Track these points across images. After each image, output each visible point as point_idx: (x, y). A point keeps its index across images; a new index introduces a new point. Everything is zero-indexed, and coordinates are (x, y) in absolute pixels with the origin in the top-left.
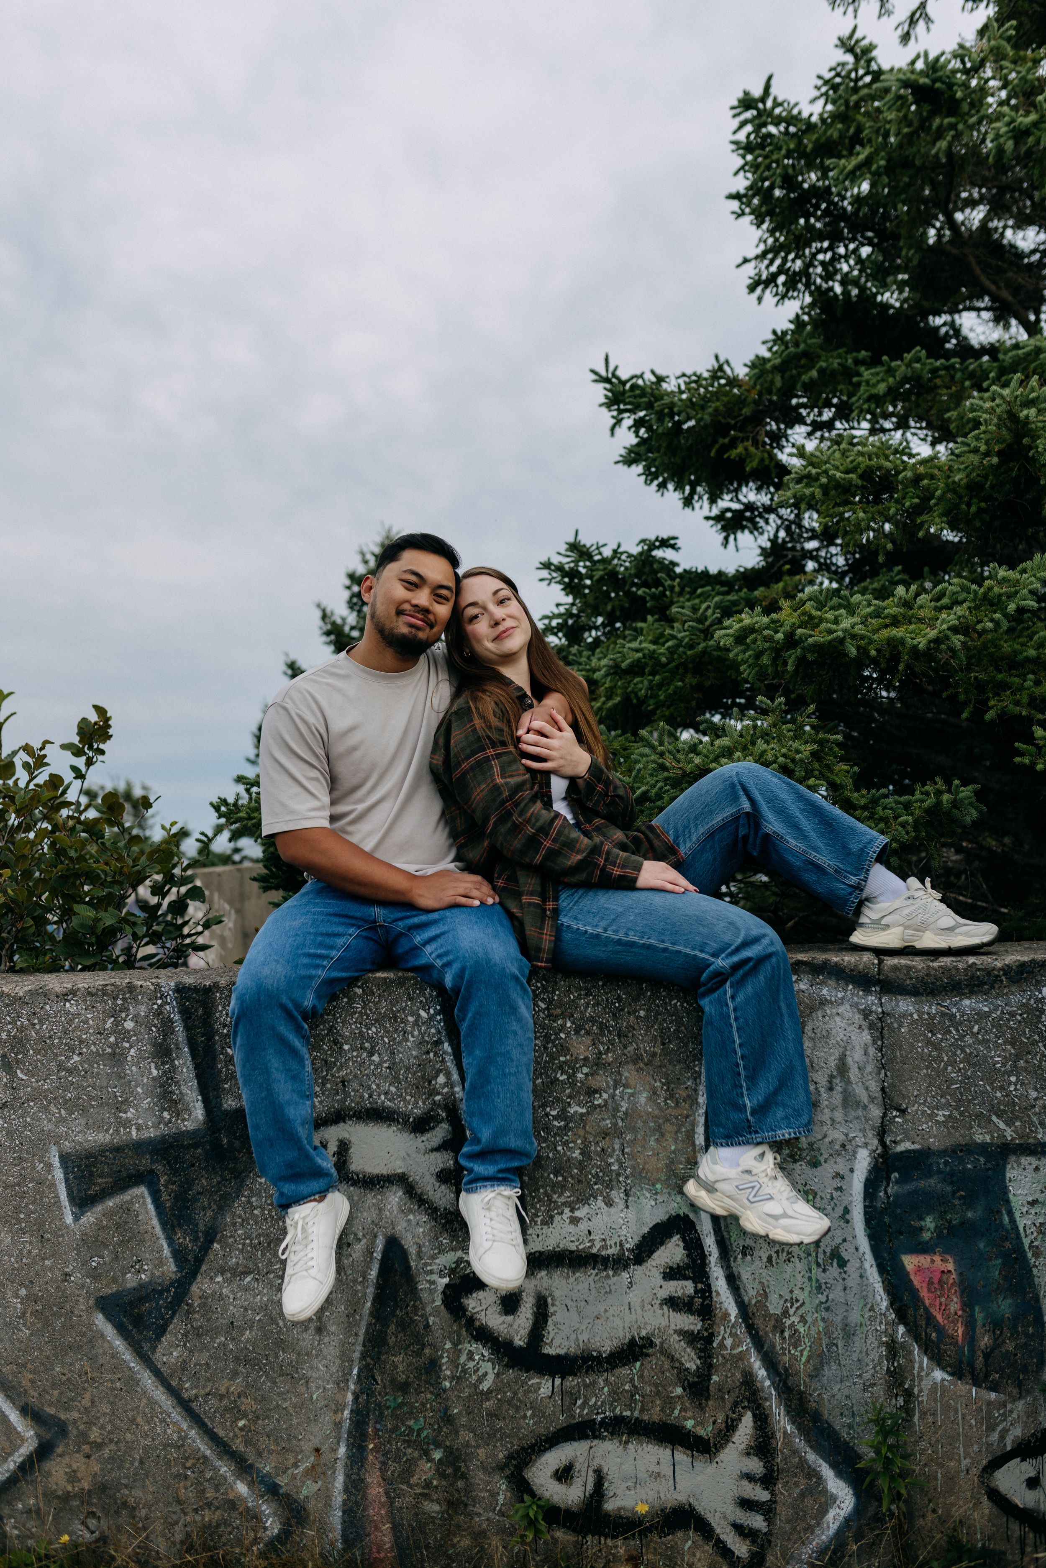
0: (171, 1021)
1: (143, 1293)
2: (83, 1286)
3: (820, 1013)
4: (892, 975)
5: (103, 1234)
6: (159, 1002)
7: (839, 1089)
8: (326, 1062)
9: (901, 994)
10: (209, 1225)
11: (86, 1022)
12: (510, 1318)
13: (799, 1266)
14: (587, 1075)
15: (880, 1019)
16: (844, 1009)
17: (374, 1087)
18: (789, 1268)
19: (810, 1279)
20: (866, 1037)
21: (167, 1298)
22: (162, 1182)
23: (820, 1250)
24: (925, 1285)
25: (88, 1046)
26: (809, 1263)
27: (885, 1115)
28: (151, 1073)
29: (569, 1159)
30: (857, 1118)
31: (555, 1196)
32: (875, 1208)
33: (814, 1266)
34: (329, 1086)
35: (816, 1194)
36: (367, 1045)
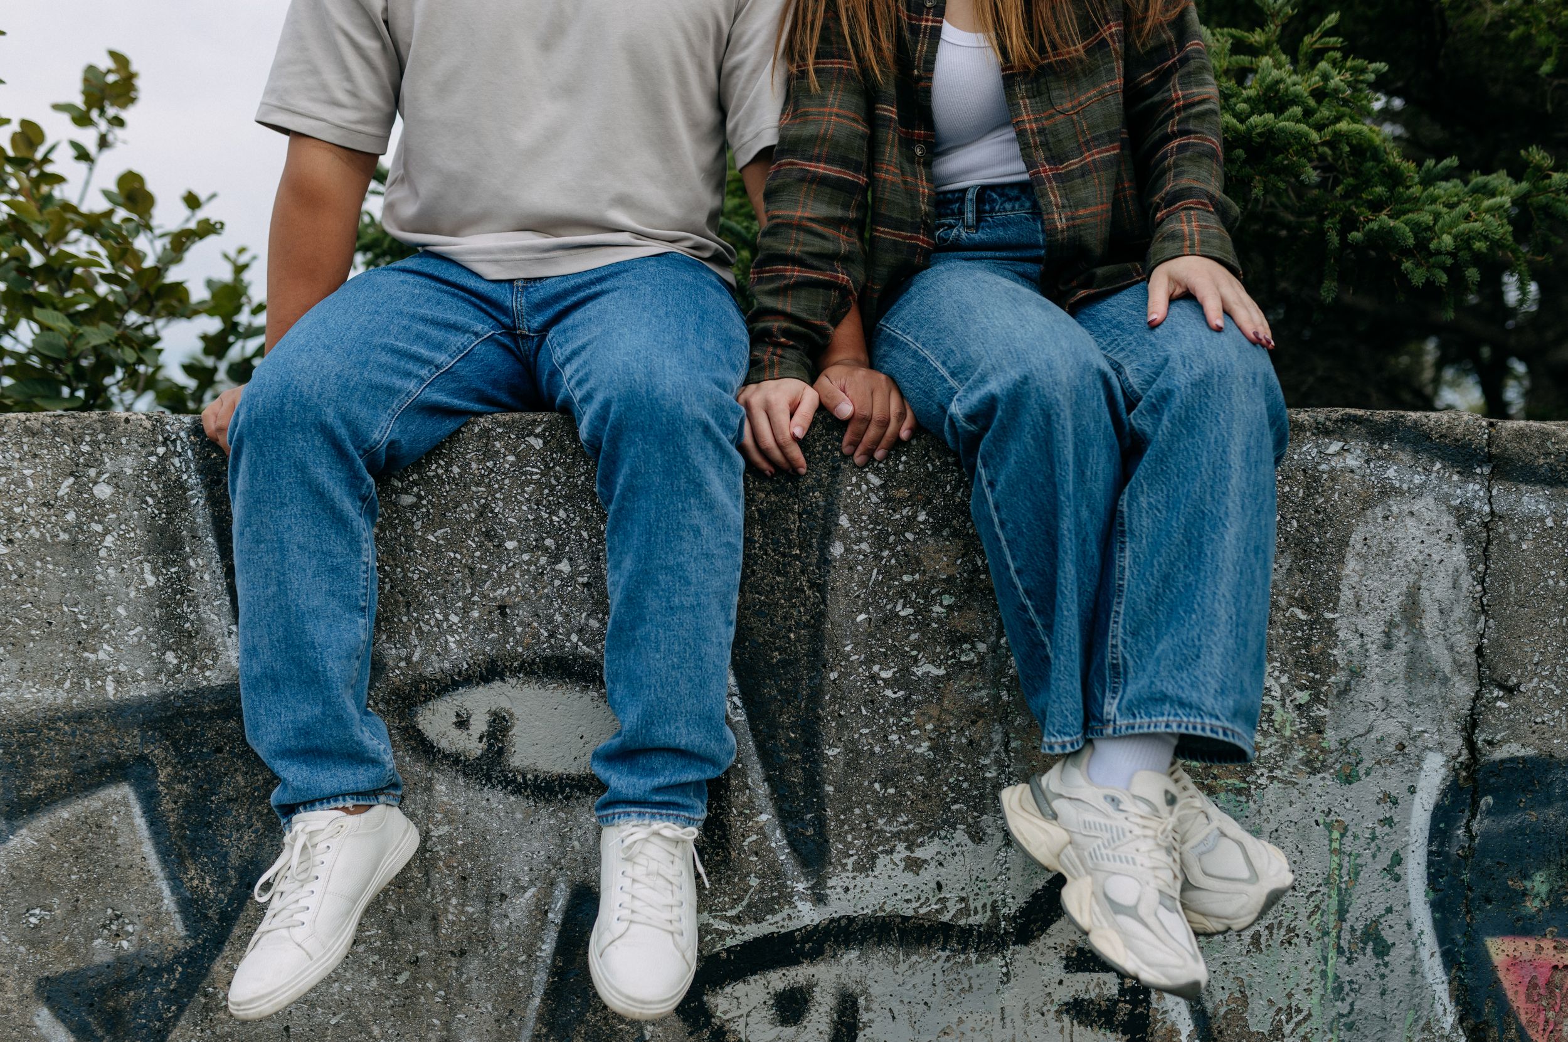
0: (183, 487)
1: (125, 974)
2: (13, 959)
3: (1379, 511)
4: (1513, 447)
5: (50, 868)
6: (161, 450)
7: (1401, 647)
8: (472, 570)
9: (1527, 482)
10: (248, 856)
11: (21, 482)
12: (790, 1031)
13: (1307, 952)
14: (949, 608)
15: (1486, 525)
16: (1425, 505)
17: (558, 618)
18: (1289, 955)
19: (1324, 974)
20: (1458, 555)
21: (168, 982)
22: (162, 777)
23: (1346, 926)
24: (1522, 989)
25: (25, 529)
26: (1325, 947)
27: (1478, 696)
28: (143, 581)
29: (909, 759)
30: (1429, 700)
31: (881, 822)
32: (1447, 856)
33: (1332, 954)
34: (476, 614)
35: (1346, 829)
36: (549, 542)
